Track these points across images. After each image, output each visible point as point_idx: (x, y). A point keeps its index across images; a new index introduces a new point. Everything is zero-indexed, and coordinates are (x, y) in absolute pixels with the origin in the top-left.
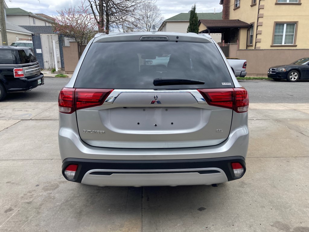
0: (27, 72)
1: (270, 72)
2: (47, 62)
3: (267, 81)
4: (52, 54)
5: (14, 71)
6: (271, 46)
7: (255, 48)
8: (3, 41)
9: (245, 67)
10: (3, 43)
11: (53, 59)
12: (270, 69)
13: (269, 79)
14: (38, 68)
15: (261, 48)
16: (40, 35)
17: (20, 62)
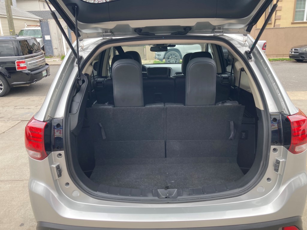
0: (30, 64)
1: (292, 52)
2: (56, 49)
3: (288, 62)
4: (61, 40)
5: (16, 64)
6: (292, 23)
7: (274, 27)
8: (10, 29)
9: (264, 48)
10: (10, 31)
11: (62, 45)
12: (292, 50)
13: (291, 60)
14: (43, 58)
15: (281, 27)
16: (48, 20)
17: (21, 53)
